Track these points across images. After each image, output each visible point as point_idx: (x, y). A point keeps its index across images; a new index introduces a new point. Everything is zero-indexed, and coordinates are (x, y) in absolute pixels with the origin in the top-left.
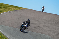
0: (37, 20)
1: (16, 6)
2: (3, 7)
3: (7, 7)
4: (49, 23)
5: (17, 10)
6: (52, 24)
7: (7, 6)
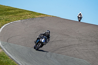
0: (68, 35)
1: (32, 12)
2: (11, 13)
3: (17, 13)
4: (87, 40)
5: (33, 18)
6: (91, 41)
7: (17, 11)
